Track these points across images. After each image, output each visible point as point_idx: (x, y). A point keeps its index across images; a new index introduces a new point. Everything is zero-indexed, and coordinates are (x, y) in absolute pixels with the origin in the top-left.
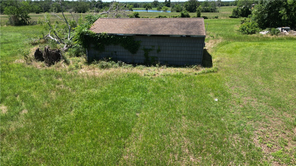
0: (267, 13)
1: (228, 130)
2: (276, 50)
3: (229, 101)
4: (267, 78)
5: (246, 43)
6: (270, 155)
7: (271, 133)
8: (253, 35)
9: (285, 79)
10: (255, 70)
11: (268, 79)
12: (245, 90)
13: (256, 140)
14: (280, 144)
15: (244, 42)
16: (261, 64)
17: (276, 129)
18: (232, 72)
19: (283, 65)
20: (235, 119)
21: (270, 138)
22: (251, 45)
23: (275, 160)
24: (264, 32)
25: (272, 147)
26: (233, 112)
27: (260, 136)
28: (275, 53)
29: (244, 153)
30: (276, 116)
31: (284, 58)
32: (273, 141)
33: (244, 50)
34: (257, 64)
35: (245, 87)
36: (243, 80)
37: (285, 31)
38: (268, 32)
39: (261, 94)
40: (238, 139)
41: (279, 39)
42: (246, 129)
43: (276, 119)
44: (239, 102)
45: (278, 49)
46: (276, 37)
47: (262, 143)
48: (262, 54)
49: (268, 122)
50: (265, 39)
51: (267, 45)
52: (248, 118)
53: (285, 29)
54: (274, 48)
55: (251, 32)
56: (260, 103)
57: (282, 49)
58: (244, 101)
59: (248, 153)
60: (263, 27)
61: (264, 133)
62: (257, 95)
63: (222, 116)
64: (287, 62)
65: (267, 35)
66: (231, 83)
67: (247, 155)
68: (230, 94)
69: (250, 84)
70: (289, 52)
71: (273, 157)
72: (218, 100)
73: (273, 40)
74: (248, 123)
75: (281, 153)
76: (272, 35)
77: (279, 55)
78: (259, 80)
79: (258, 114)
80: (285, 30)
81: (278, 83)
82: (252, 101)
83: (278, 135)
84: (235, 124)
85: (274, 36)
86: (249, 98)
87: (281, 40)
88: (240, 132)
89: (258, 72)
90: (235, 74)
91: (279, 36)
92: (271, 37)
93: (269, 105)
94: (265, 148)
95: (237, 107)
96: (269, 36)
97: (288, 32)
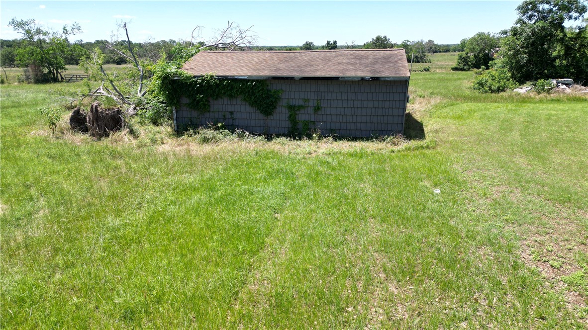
1: (466, 240)
2: (550, 115)
3: (464, 192)
4: (537, 156)
5: (488, 104)
6: (559, 282)
7: (557, 244)
8: (501, 94)
9: (573, 158)
10: (512, 144)
11: (541, 158)
12: (494, 175)
13: (527, 257)
14: (578, 261)
15: (484, 104)
16: (522, 135)
17: (566, 237)
18: (465, 147)
19: (567, 137)
20: (478, 221)
21: (555, 253)
22: (498, 107)
23: (569, 289)
24: (521, 88)
25: (561, 267)
26: (474, 211)
27: (533, 249)
28: (549, 119)
29: (503, 279)
30: (564, 216)
31: (567, 126)
32: (562, 257)
33: (485, 114)
34: (515, 136)
35: (494, 171)
36: (489, 160)
37: (564, 86)
38: (530, 88)
39: (528, 182)
40: (488, 255)
41: (553, 100)
42: (502, 238)
43: (564, 221)
44: (485, 194)
45: (553, 112)
46: (546, 97)
47: (538, 261)
48: (522, 120)
49: (547, 226)
50: (525, 100)
51: (532, 107)
52: (507, 220)
53: (563, 82)
54: (544, 112)
55: (496, 88)
56: (528, 196)
57: (560, 112)
58: (495, 193)
59: (510, 277)
60: (521, 80)
61: (541, 244)
62: (519, 182)
63: (451, 217)
64: (574, 132)
65: (528, 93)
66: (464, 164)
67: (510, 281)
68: (465, 182)
69: (503, 166)
70: (577, 117)
71: (566, 285)
72: (442, 192)
73: (541, 101)
74: (506, 228)
75: (582, 278)
76: (539, 93)
77: (556, 122)
78: (521, 161)
79: (526, 213)
80: (563, 84)
81: (560, 164)
82: (511, 192)
83: (570, 247)
84: (479, 228)
85: (542, 95)
86: (504, 188)
88: (490, 242)
89: (518, 147)
90: (471, 150)
91: (552, 95)
92: (537, 97)
93: (546, 199)
94: (546, 269)
95: (481, 202)
96: (532, 95)
97: (569, 87)
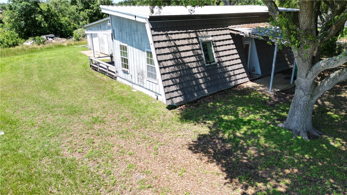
0: (23, 21)
1: (33, 159)
2: (50, 60)
3: (20, 127)
4: (52, 90)
5: (11, 57)
6: (84, 159)
7: (78, 139)
8: (17, 47)
9: (69, 86)
10: (36, 85)
11: (54, 90)
12: (34, 109)
13: (66, 153)
14: (89, 144)
15: (8, 58)
16: (39, 77)
17: (80, 133)
18: (8, 94)
19: (63, 73)
20: (35, 143)
21: (78, 144)
22: (19, 59)
23: (89, 160)
24: (28, 42)
25: (83, 150)
26: (30, 138)
27: (68, 147)
28: (50, 63)
29: (60, 172)
30: (76, 122)
31: (61, 66)
32: (82, 145)
33: (12, 66)
35: (32, 106)
36: (27, 99)
37: (51, 39)
38: (32, 42)
39: (53, 108)
40: (48, 162)
41: (48, 48)
42: (51, 148)
43: (77, 125)
44: (33, 124)
45: (51, 58)
47: (72, 152)
48: (36, 66)
49: (70, 131)
50: (33, 50)
51: (38, 56)
52: (50, 136)
54: (47, 58)
55: (12, 44)
56: (56, 117)
57: (55, 57)
58: (38, 120)
59: (63, 169)
60: (25, 37)
61: (71, 142)
62: (49, 109)
63: (18, 148)
64: (65, 69)
65: (32, 45)
67: (63, 171)
68: (18, 120)
69: (36, 101)
70: (63, 59)
71: (88, 159)
72: (5, 133)
73: (41, 50)
74: (52, 141)
75: (92, 151)
76: (39, 45)
77: (55, 64)
78: (45, 95)
79: (58, 128)
81: (65, 91)
82: (46, 117)
83: (83, 138)
84: (37, 148)
85: (41, 46)
86: (42, 116)
87: (50, 48)
88: (46, 154)
89: (40, 86)
91: (46, 45)
92: (39, 47)
93: (65, 115)
94: (77, 155)
95: (33, 130)
96: (35, 46)
97: (53, 39)
